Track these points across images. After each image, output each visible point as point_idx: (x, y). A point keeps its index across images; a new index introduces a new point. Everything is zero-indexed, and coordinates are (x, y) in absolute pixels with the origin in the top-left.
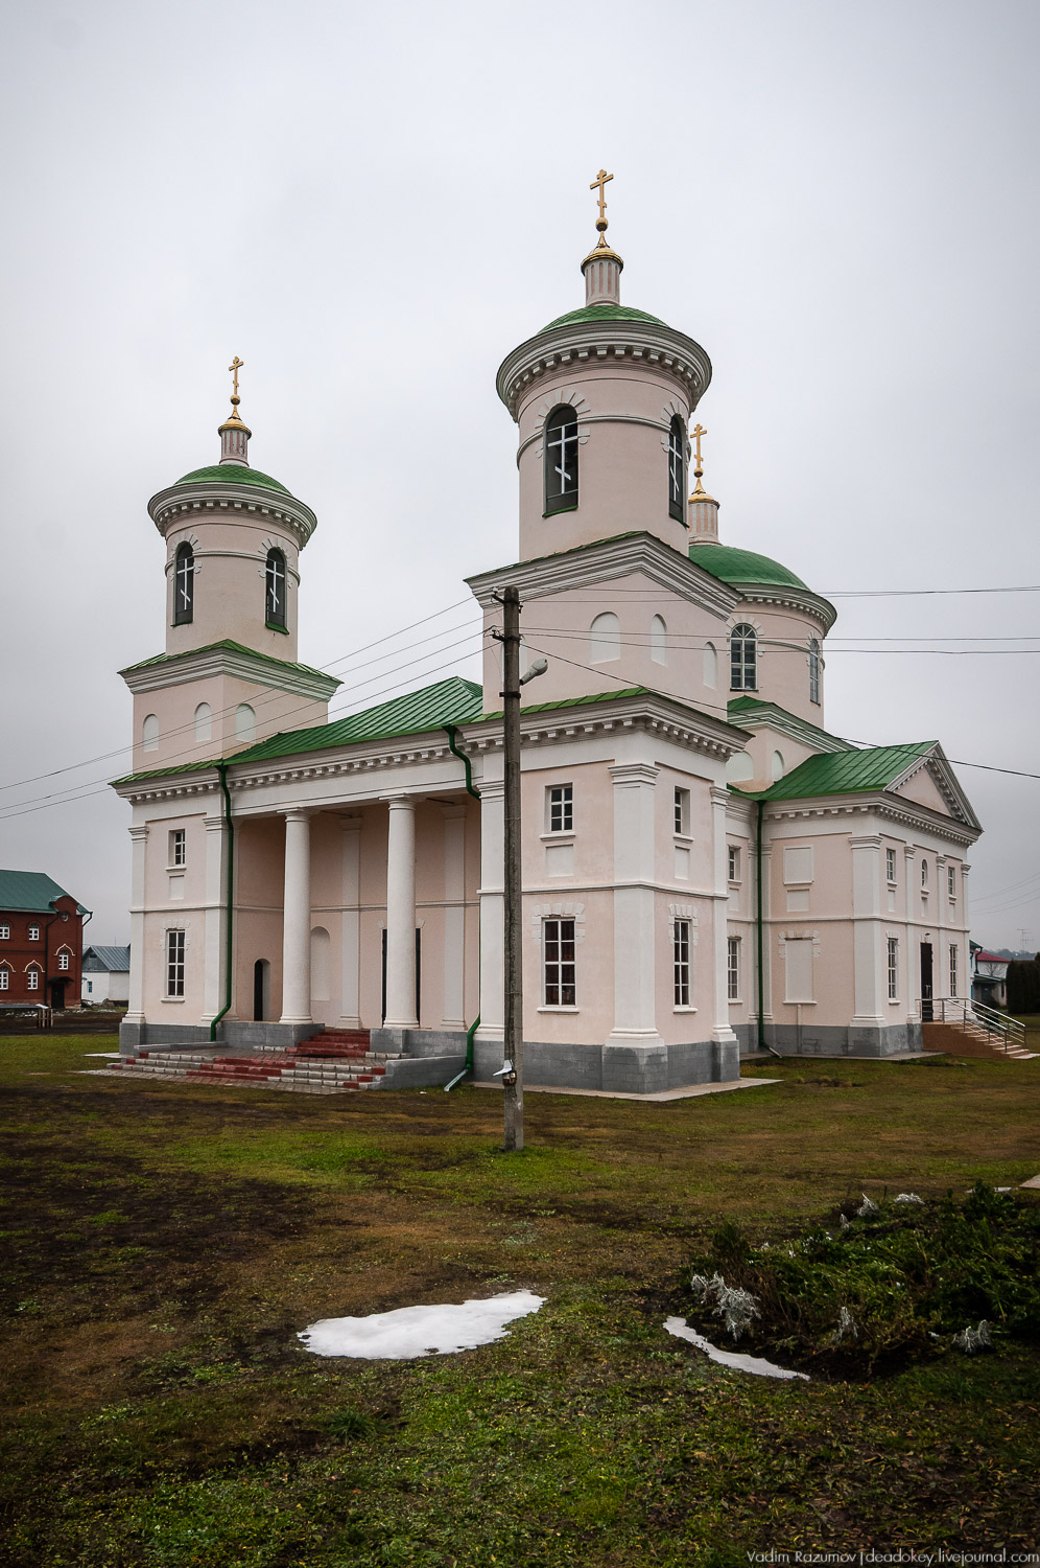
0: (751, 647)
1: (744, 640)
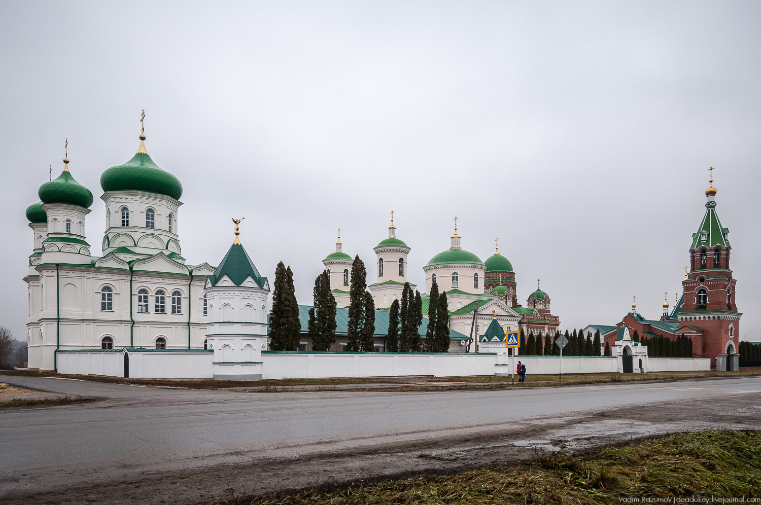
0: (457, 277)
1: (455, 275)
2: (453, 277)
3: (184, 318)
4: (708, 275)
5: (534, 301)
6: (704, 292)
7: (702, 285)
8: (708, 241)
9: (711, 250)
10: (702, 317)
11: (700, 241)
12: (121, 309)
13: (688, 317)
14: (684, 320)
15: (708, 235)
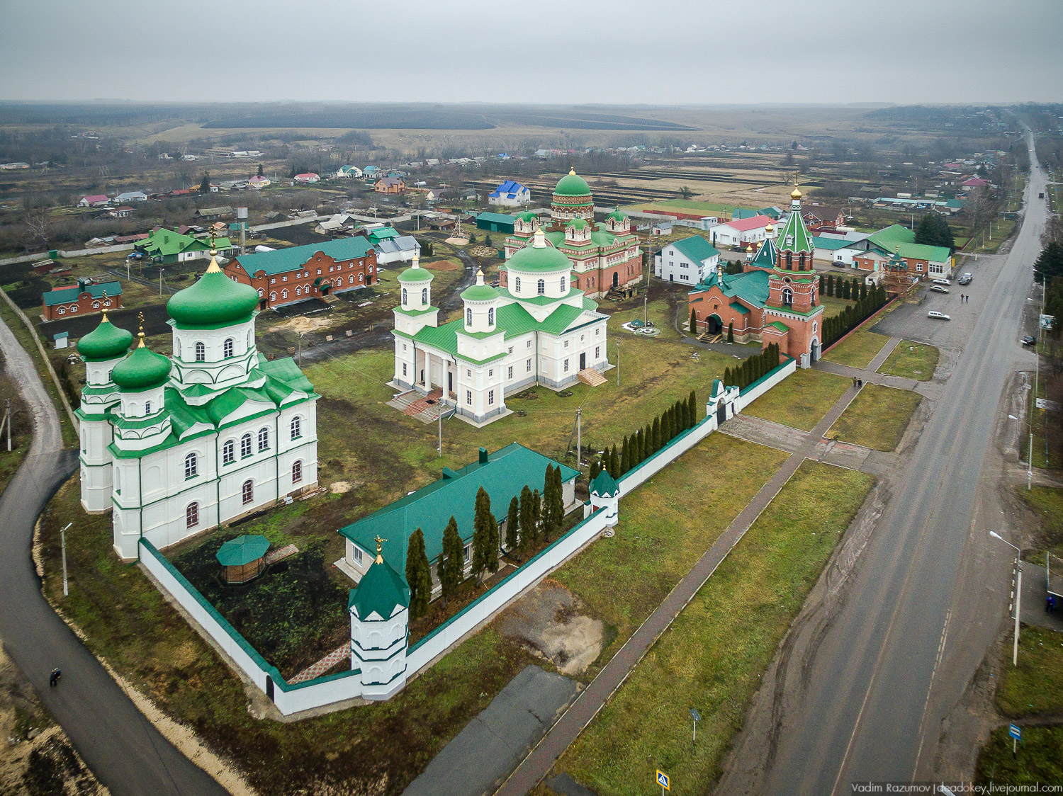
0: (543, 284)
2: (539, 284)
3: (272, 452)
4: (793, 277)
5: (613, 222)
6: (790, 292)
7: (787, 286)
8: (793, 245)
9: (796, 255)
10: (788, 316)
11: (785, 244)
12: (206, 470)
13: (775, 313)
14: (771, 314)
15: (794, 239)
